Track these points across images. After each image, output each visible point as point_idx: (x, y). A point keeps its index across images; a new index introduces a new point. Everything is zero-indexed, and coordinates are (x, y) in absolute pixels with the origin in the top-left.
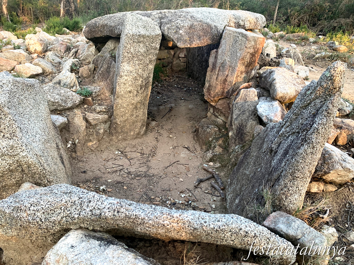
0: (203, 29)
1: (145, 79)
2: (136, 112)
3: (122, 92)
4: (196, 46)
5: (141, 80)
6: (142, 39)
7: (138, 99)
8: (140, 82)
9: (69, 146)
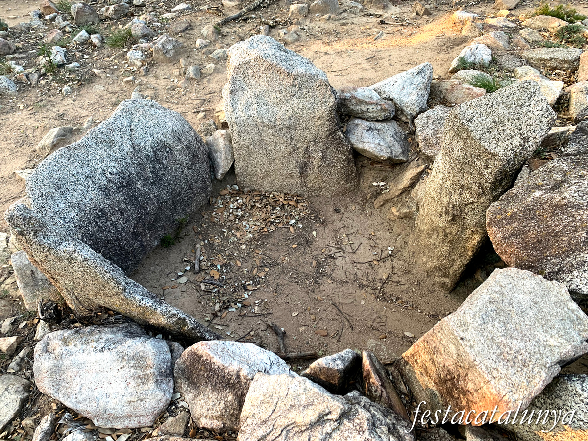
9: (375, 184)
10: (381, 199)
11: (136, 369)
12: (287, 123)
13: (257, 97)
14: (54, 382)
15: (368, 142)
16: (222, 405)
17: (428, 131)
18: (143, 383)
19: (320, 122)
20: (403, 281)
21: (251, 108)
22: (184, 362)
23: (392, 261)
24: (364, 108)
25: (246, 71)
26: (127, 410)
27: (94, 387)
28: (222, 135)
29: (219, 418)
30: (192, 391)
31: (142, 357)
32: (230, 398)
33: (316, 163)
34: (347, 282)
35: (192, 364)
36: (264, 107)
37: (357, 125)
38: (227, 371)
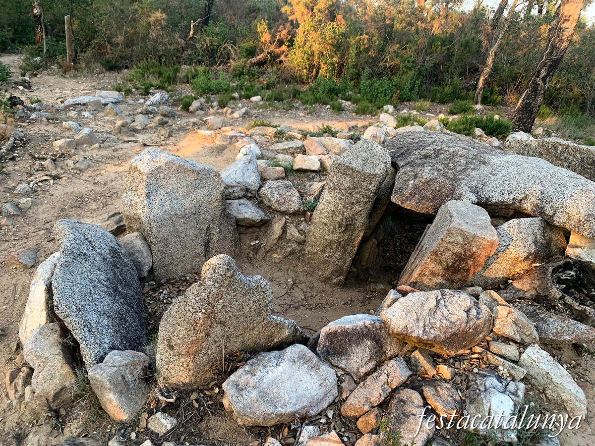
0: (439, 191)
1: (346, 219)
2: (330, 252)
3: (317, 220)
4: (408, 208)
5: (341, 217)
6: (350, 172)
7: (335, 237)
8: (339, 219)
9: (252, 244)
10: (261, 252)
11: (306, 364)
12: (193, 210)
13: (168, 194)
14: (269, 403)
15: (245, 212)
16: (368, 351)
17: (276, 196)
18: (318, 369)
19: (217, 204)
20: (315, 294)
21: (164, 205)
22: (324, 346)
23: (297, 286)
24: (231, 191)
25: (158, 175)
26: (323, 390)
27: (295, 390)
28: (136, 237)
29: (371, 360)
30: (343, 358)
31: (303, 355)
32: (369, 343)
33: (215, 238)
34: (286, 310)
35: (332, 342)
36: (175, 202)
37: (230, 204)
38: (358, 328)
